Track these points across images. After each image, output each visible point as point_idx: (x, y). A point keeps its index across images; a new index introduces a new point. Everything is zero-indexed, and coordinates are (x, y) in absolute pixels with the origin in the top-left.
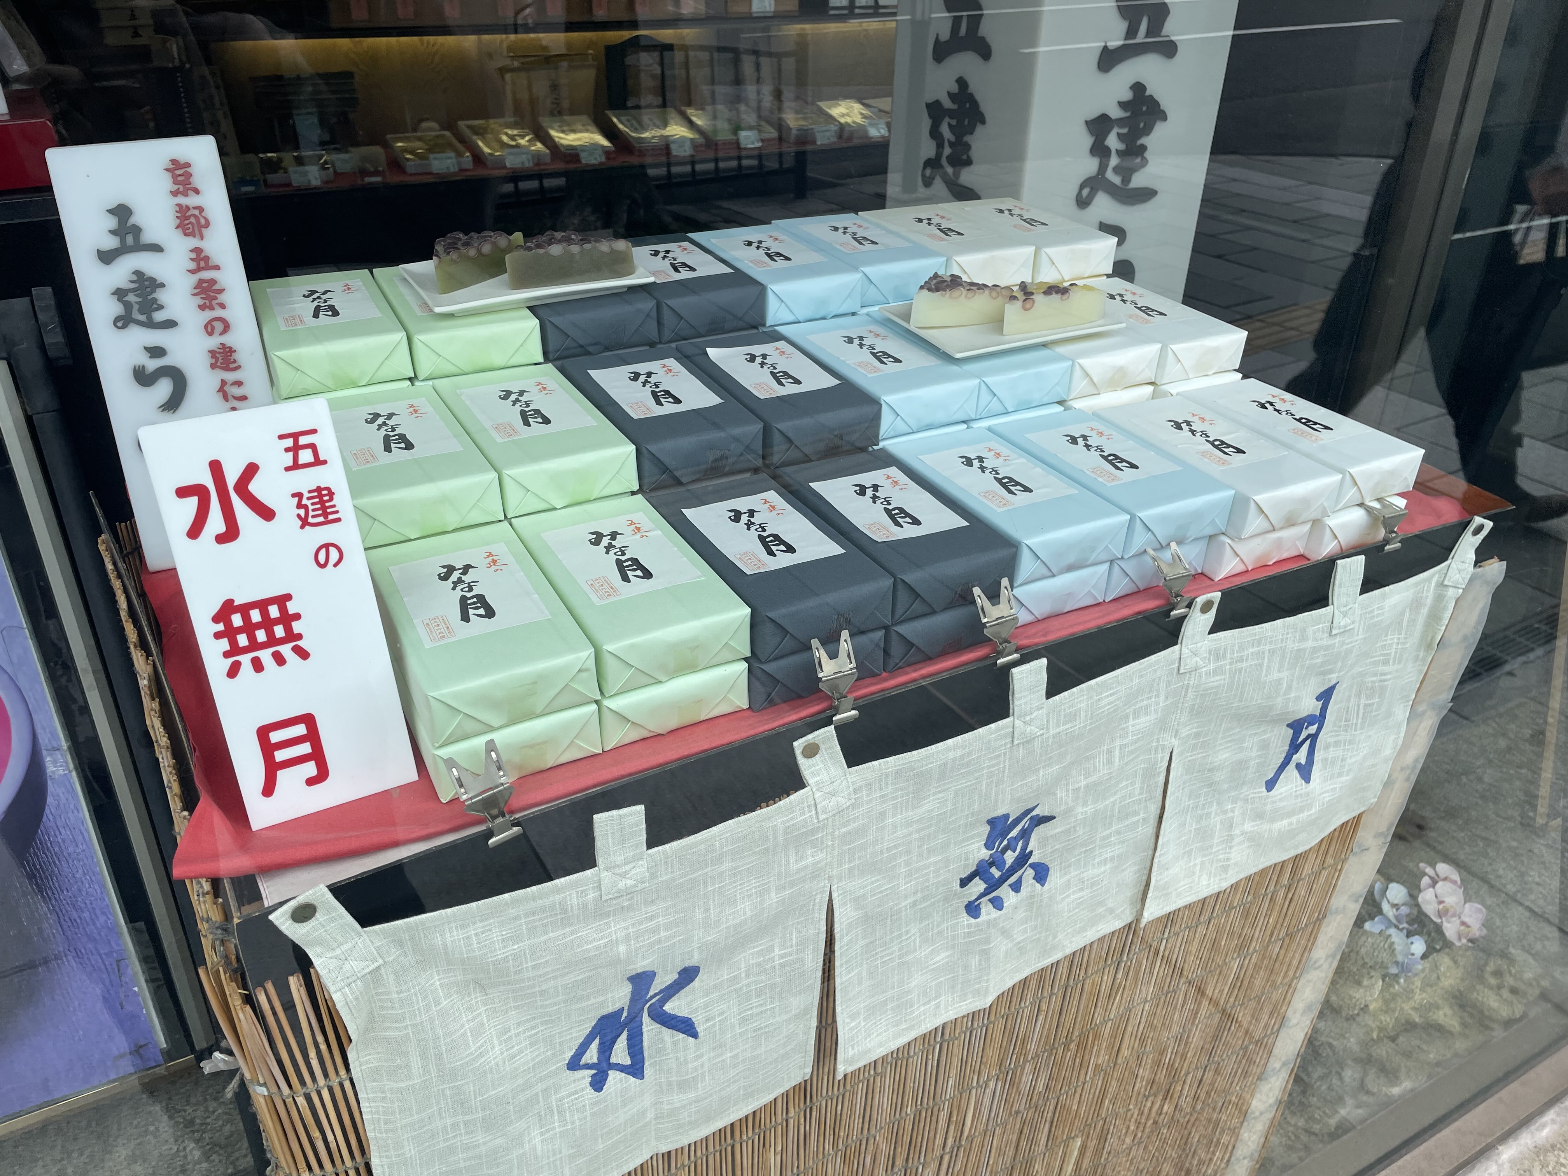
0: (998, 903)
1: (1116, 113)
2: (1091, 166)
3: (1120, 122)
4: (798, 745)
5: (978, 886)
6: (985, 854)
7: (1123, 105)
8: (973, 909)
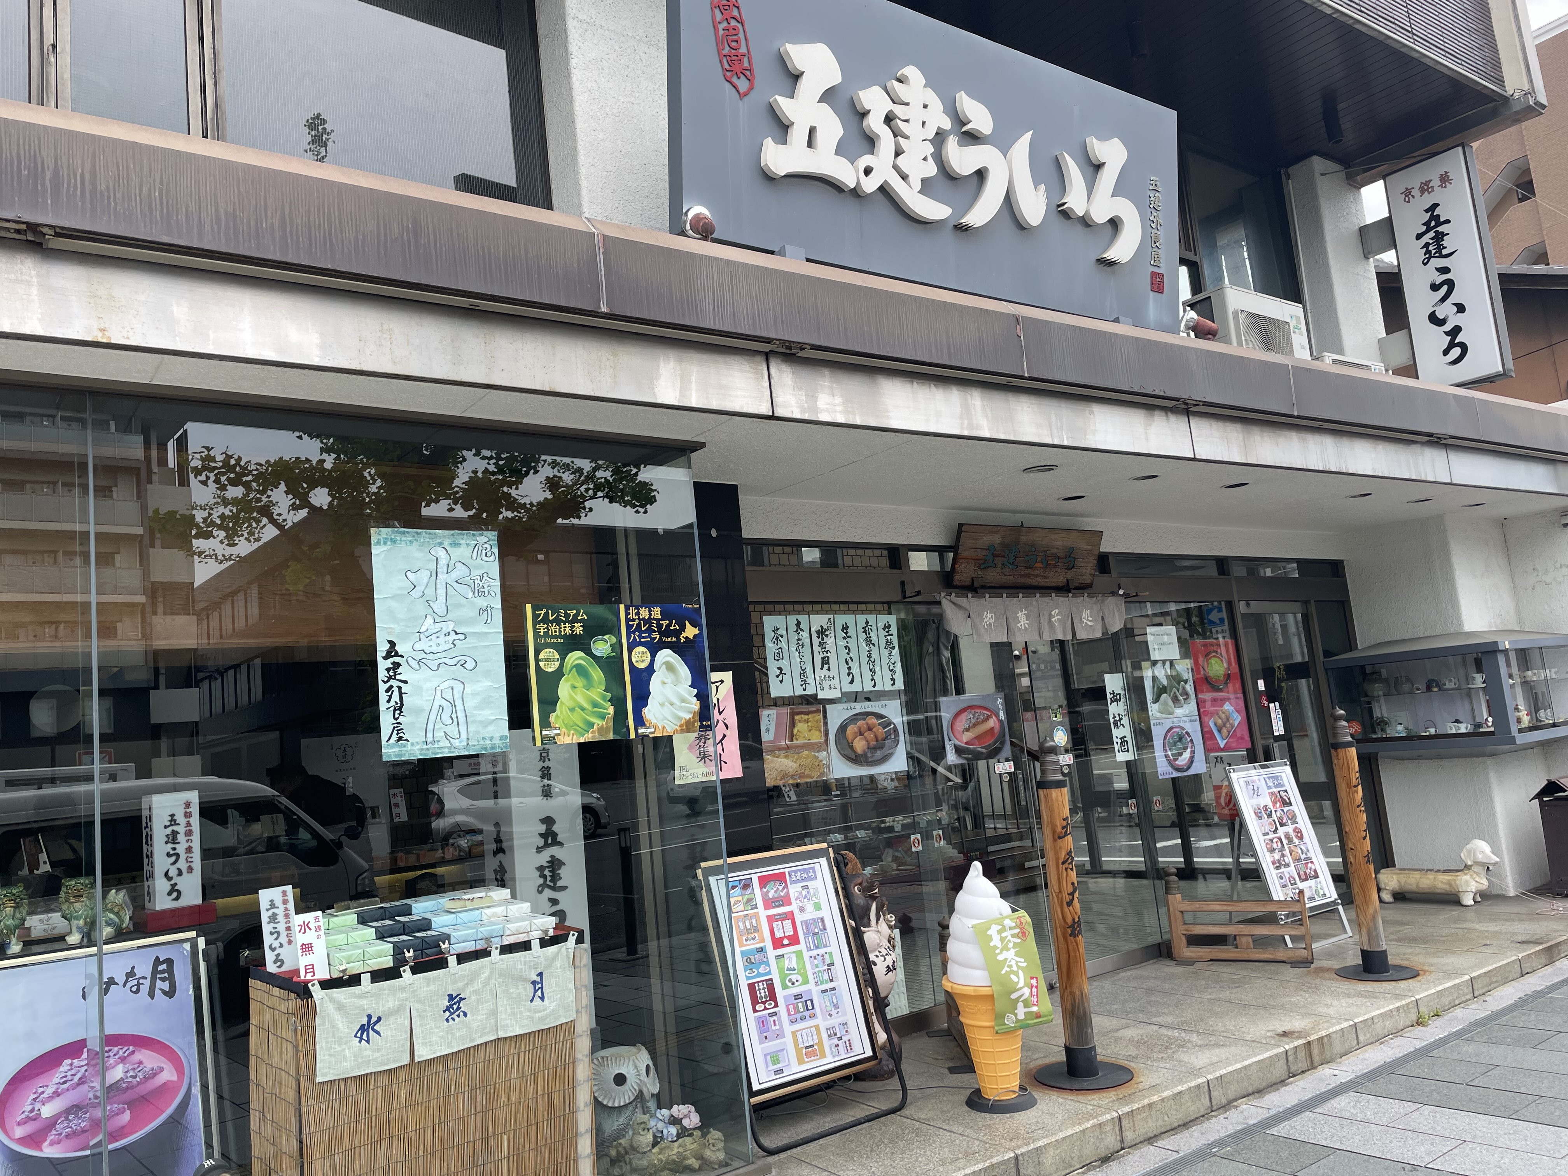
0: (453, 1019)
1: (546, 864)
2: (541, 881)
3: (548, 867)
4: (402, 969)
5: (447, 1013)
6: (448, 1004)
7: (548, 862)
8: (447, 1021)
